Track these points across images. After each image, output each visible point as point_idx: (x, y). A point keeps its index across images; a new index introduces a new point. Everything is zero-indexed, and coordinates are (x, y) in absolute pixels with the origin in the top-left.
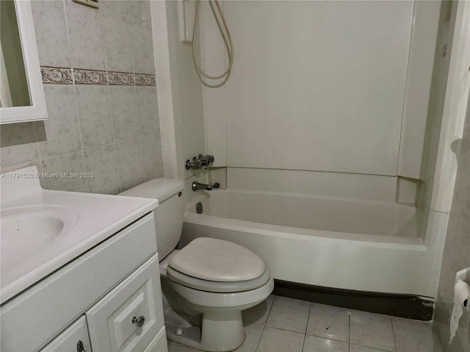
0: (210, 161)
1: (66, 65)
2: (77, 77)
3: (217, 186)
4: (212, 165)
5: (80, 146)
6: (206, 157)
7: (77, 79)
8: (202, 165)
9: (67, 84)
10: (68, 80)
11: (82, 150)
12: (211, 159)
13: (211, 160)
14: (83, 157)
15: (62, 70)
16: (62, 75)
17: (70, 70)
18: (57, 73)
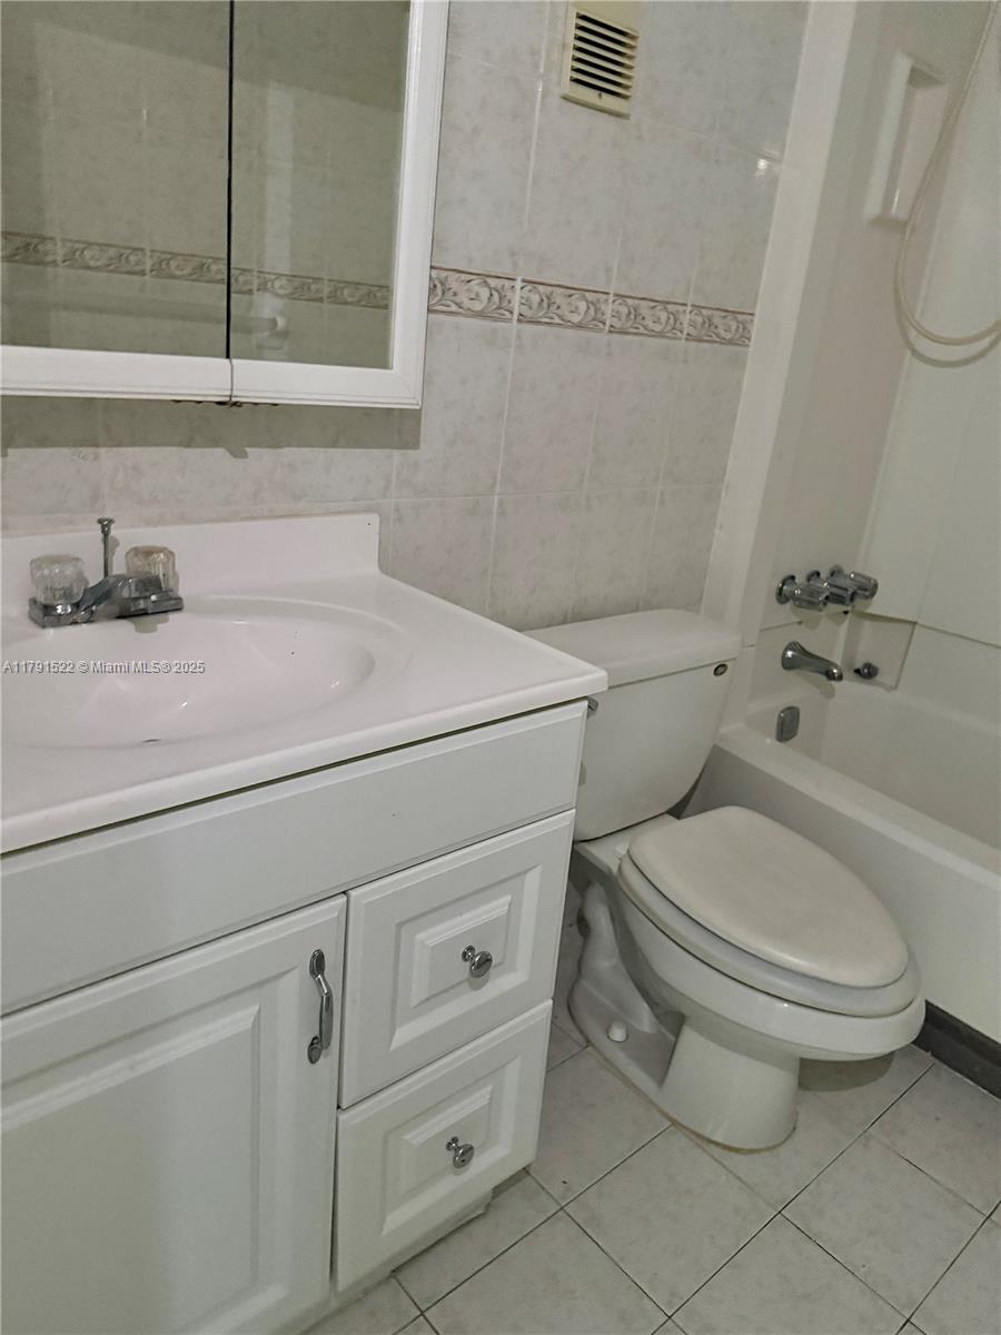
0: (859, 592)
1: (505, 270)
2: (526, 302)
3: (867, 673)
4: (867, 607)
5: (494, 485)
6: (852, 579)
7: (525, 310)
8: (827, 598)
9: (496, 320)
10: (502, 311)
11: (496, 497)
12: (868, 589)
13: (866, 590)
14: (495, 515)
15: (492, 282)
16: (491, 295)
17: (512, 283)
18: (476, 288)
